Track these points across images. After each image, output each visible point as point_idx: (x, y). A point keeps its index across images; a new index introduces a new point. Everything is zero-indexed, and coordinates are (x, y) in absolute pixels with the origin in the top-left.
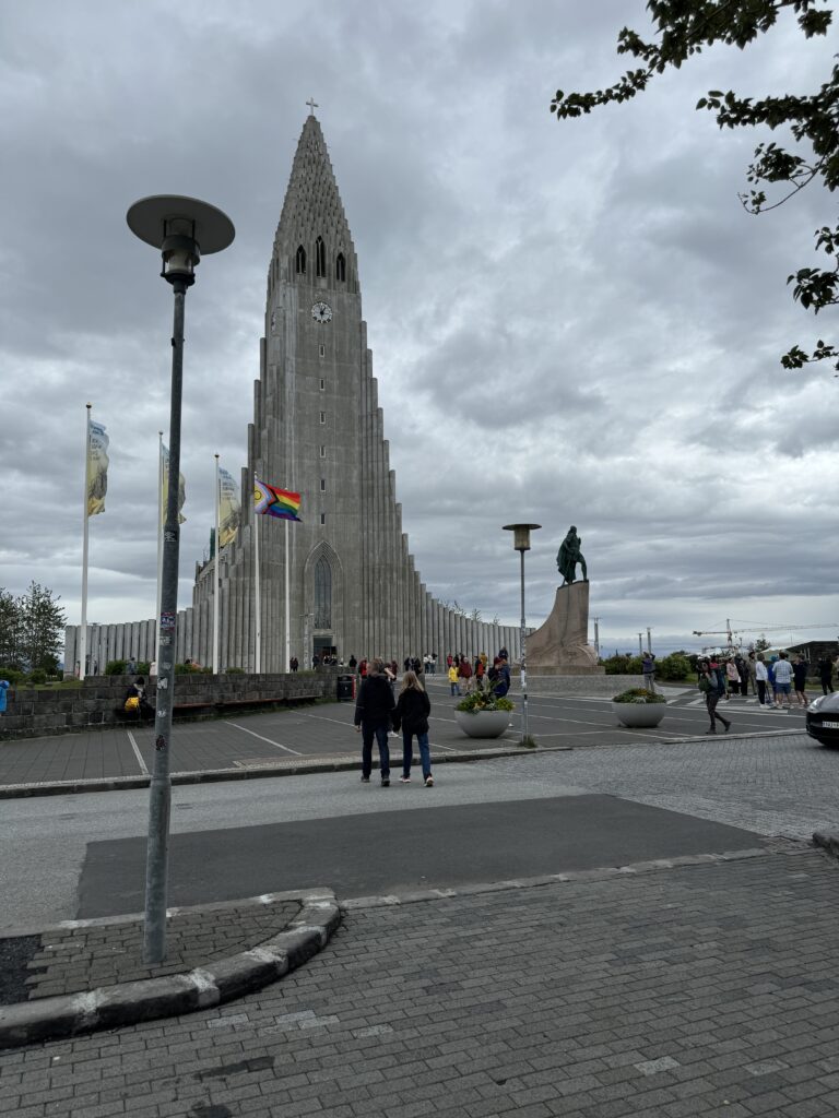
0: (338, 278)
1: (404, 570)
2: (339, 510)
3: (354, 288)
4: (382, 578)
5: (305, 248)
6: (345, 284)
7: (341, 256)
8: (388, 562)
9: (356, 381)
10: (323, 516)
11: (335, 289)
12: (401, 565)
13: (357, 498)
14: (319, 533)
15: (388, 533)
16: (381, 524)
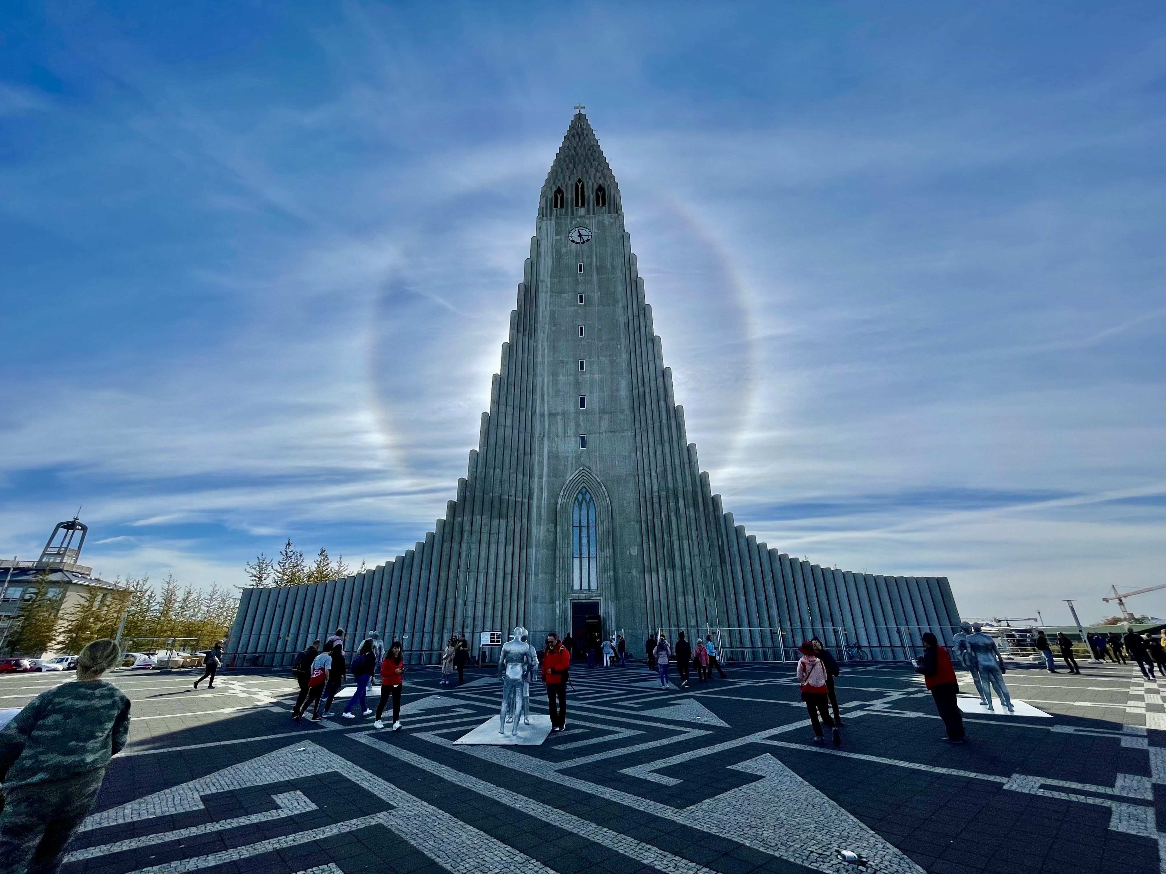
0: (598, 203)
1: (695, 493)
2: (603, 429)
3: (616, 209)
4: (664, 508)
5: (563, 189)
6: (606, 208)
7: (601, 189)
8: (671, 485)
9: (620, 288)
10: (583, 439)
11: (594, 214)
12: (690, 488)
13: (627, 412)
14: (578, 458)
15: (667, 446)
16: (658, 438)
